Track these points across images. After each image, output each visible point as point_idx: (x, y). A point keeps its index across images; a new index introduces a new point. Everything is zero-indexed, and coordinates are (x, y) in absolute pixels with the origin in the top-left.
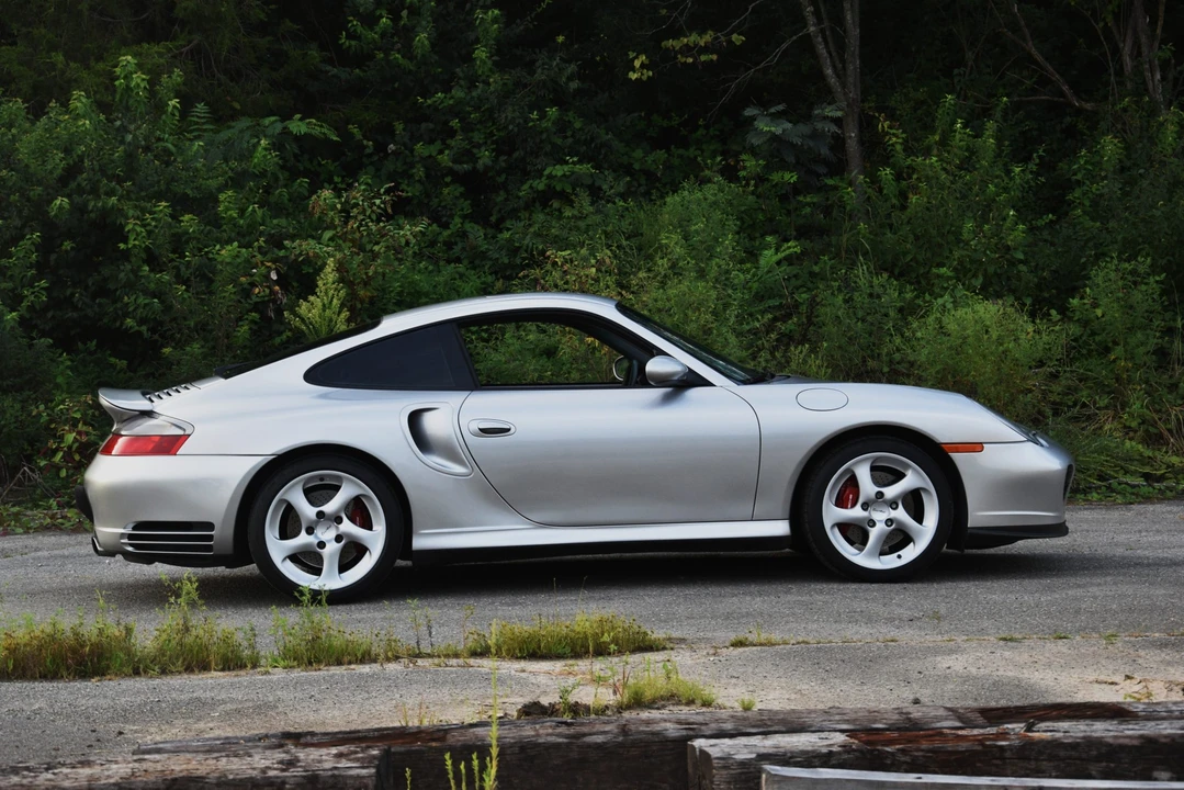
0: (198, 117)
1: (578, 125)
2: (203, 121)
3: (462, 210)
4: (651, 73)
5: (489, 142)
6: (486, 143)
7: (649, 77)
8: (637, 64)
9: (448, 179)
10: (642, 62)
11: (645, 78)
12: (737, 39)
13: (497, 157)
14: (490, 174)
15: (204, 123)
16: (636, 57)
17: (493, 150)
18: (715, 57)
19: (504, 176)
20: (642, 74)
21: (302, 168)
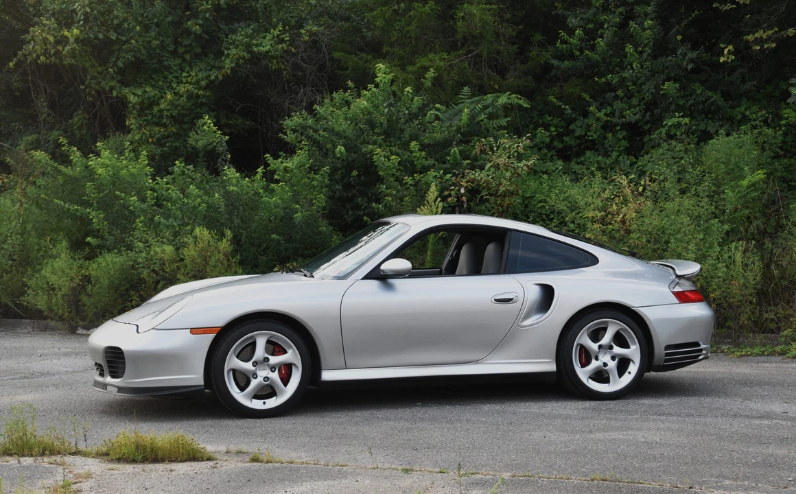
0: (464, 95)
1: (699, 92)
2: (466, 97)
3: (619, 147)
4: (734, 57)
5: (642, 104)
6: (640, 104)
7: (732, 60)
8: (726, 51)
9: (618, 128)
10: (729, 50)
11: (729, 60)
12: (791, 32)
13: (645, 113)
14: (639, 124)
15: (466, 99)
16: (726, 47)
17: (644, 109)
18: (774, 45)
19: (649, 125)
20: (728, 58)
21: (541, 122)
